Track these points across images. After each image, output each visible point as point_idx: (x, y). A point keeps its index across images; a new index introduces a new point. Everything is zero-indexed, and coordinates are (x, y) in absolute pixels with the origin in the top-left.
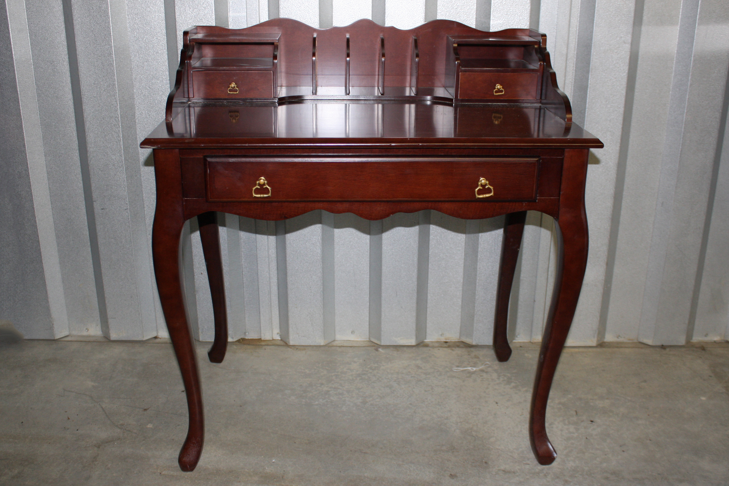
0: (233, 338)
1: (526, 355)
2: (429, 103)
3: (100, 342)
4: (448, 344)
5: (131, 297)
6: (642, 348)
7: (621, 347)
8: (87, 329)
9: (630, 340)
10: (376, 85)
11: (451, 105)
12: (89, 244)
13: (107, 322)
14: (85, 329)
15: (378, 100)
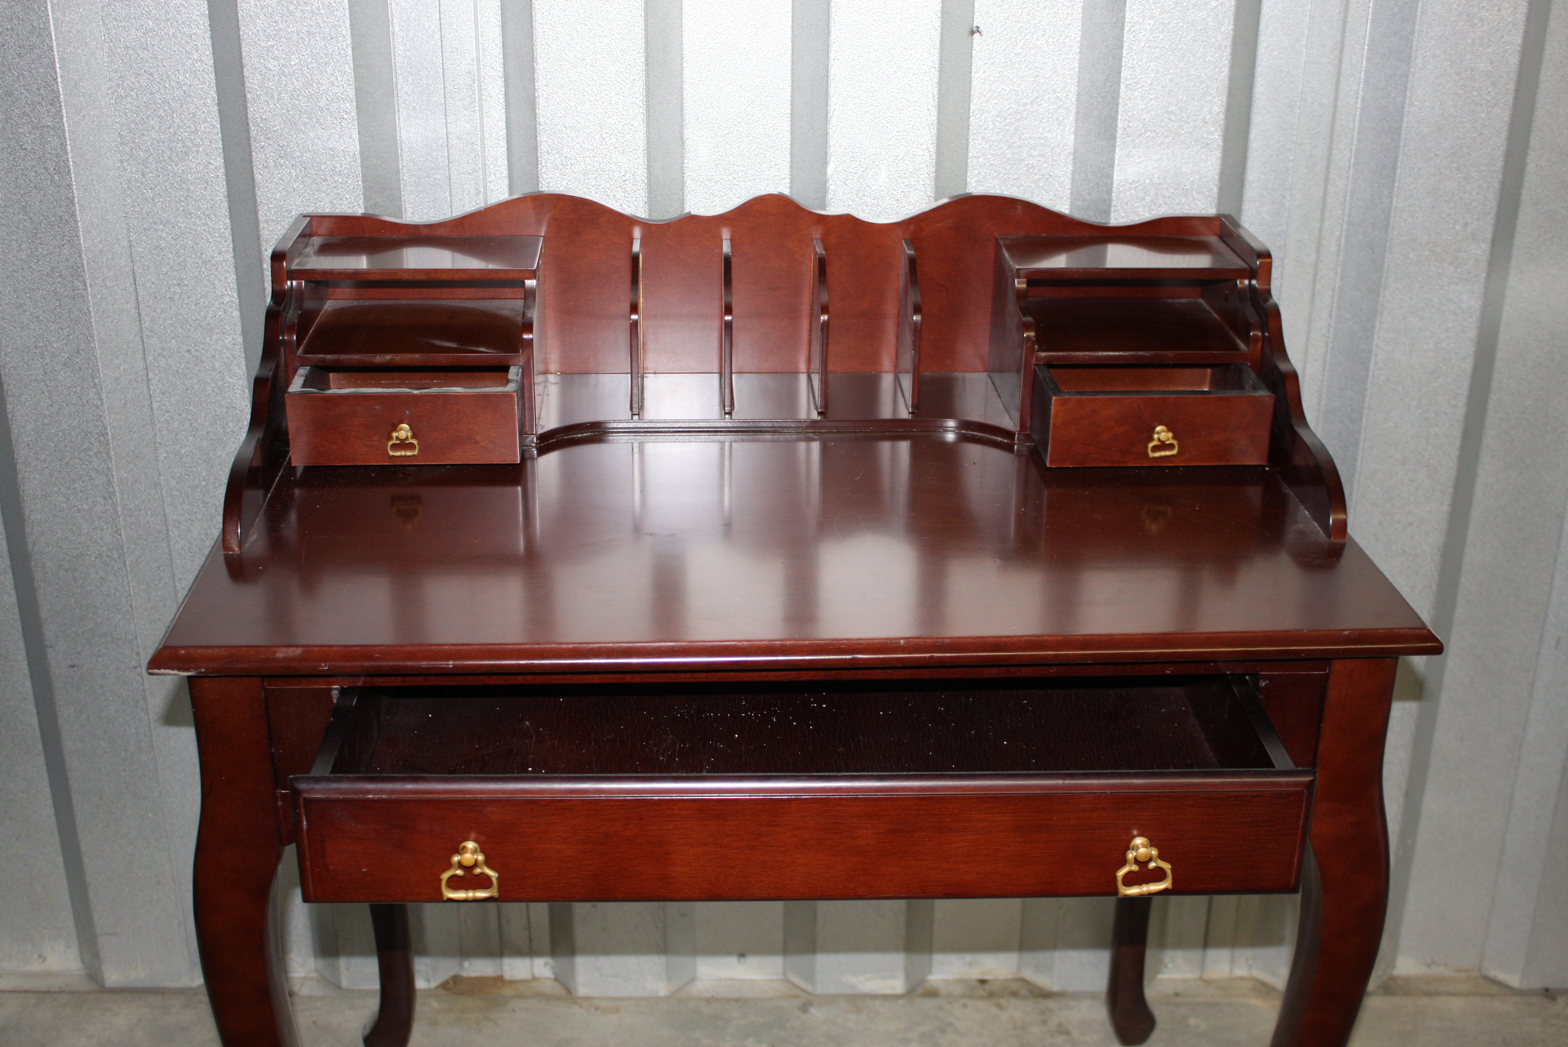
0: (428, 980)
1: (1192, 1021)
2: (950, 437)
3: (79, 992)
4: (987, 986)
5: (158, 883)
6: (1492, 996)
7: (1439, 994)
8: (40, 956)
9: (1459, 971)
10: (802, 366)
11: (1008, 448)
12: (40, 747)
13: (95, 944)
14: (36, 956)
15: (810, 430)
